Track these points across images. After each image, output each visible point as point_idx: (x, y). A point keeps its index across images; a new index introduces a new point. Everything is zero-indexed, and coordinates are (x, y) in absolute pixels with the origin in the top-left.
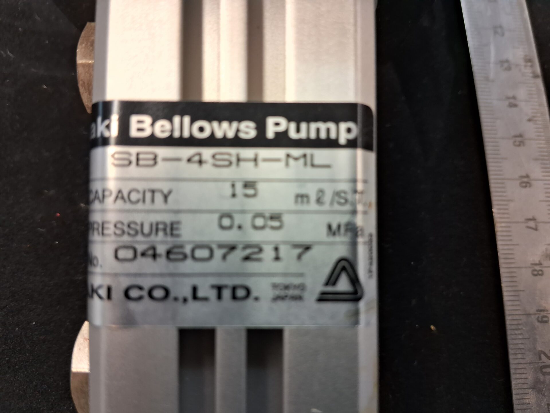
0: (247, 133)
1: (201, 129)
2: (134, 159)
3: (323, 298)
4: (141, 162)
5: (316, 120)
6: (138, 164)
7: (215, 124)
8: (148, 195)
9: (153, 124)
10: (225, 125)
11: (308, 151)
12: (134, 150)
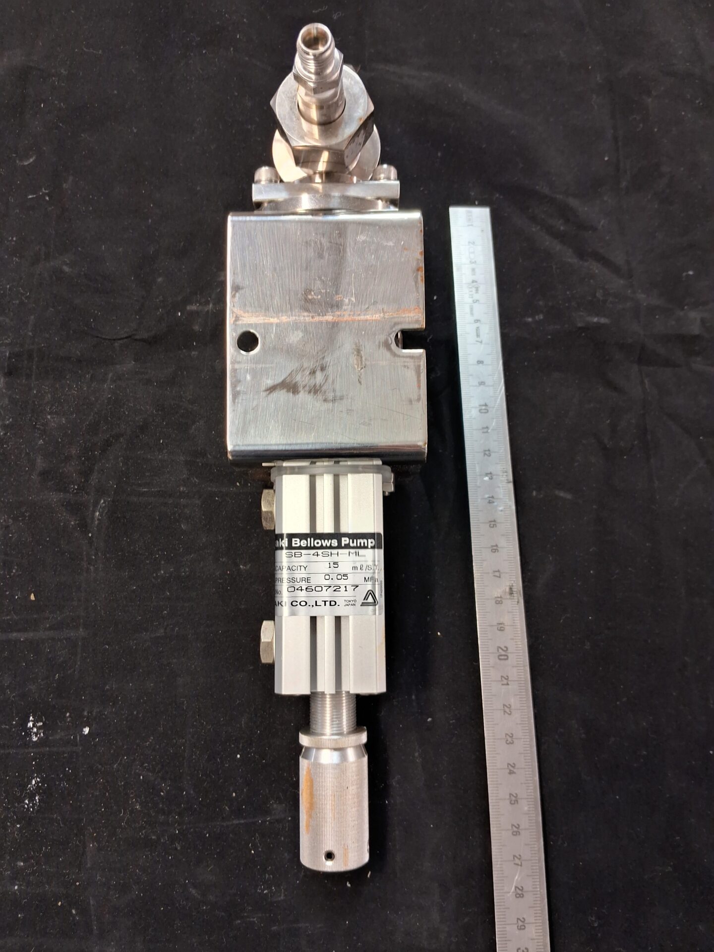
0: (334, 544)
1: (318, 543)
2: (293, 555)
3: (363, 604)
4: (296, 556)
5: (359, 539)
6: (295, 557)
7: (323, 541)
8: (299, 567)
9: (300, 542)
10: (326, 541)
11: (357, 550)
12: (293, 551)
